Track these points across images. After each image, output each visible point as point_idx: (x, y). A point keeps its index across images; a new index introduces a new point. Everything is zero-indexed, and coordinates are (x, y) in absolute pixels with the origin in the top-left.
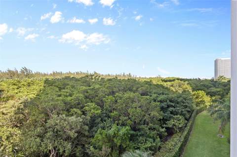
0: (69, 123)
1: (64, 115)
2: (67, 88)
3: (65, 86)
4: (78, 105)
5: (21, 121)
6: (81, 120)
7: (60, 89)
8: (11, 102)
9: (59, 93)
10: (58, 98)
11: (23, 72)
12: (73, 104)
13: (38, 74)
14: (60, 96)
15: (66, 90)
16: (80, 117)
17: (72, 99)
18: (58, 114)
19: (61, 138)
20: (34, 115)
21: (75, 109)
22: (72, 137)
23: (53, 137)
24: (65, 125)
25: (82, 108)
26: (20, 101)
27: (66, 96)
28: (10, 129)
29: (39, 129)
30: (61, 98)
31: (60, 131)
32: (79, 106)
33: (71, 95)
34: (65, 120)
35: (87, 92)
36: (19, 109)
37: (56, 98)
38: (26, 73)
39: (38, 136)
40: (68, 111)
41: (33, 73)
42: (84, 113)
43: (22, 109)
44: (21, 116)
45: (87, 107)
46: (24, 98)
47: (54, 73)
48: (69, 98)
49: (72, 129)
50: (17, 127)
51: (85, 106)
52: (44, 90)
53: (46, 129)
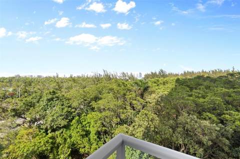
0: (200, 126)
1: (195, 117)
2: (200, 89)
3: (198, 87)
4: (213, 110)
5: (159, 111)
6: (218, 129)
7: (191, 89)
8: (153, 95)
9: (190, 93)
10: (189, 98)
11: (160, 73)
12: (206, 107)
13: (171, 75)
14: (191, 96)
15: (198, 91)
16: (216, 125)
17: (205, 102)
18: (189, 113)
19: (191, 138)
20: (168, 109)
21: (208, 114)
22: (205, 143)
23: (184, 134)
24: (196, 126)
25: (219, 115)
26: (159, 96)
27: (199, 97)
28: (153, 114)
29: (171, 122)
30: (191, 98)
31: (190, 131)
32: (214, 112)
33: (204, 97)
34: (196, 122)
35: (230, 96)
36: (158, 101)
37: (187, 98)
38: (162, 74)
39: (171, 127)
40: (199, 113)
41: (167, 73)
42: (222, 122)
43: (159, 102)
44: (159, 107)
45: (227, 116)
46: (161, 94)
47: (185, 72)
48: (201, 100)
49: (204, 134)
50: (157, 114)
51: (224, 114)
52: (176, 89)
53: (177, 124)
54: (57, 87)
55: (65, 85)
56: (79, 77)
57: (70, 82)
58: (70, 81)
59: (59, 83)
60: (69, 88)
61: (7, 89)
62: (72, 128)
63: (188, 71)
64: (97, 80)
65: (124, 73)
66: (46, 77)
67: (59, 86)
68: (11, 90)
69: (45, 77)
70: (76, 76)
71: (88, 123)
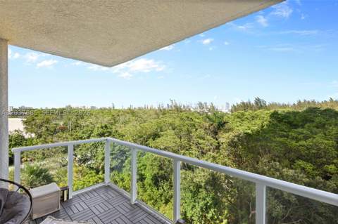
45: (331, 166)
54: (112, 121)
55: (122, 119)
56: (140, 109)
57: (128, 115)
58: (128, 113)
59: (114, 115)
60: (125, 123)
61: (57, 122)
62: (124, 170)
63: (305, 101)
64: (163, 112)
65: (201, 103)
66: (101, 109)
67: (114, 120)
68: (61, 123)
69: (99, 108)
70: (137, 107)
71: (143, 165)
